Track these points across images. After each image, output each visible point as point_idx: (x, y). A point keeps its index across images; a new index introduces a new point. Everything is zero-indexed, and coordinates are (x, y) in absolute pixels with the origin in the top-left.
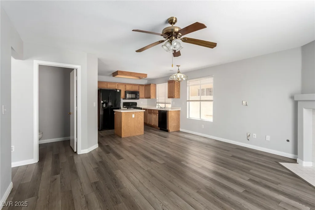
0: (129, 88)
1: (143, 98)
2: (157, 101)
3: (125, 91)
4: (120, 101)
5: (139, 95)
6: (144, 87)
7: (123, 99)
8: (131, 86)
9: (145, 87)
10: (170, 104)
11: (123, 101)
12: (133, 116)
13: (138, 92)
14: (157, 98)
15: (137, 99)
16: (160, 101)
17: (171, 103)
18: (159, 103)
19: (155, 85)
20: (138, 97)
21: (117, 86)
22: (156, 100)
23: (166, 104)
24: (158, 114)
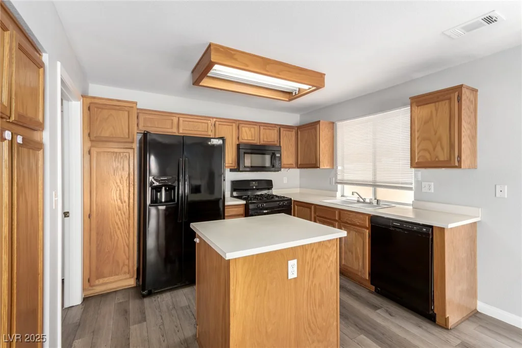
0: (248, 136)
1: (289, 168)
2: (339, 177)
3: (238, 146)
4: (221, 175)
5: (280, 158)
6: (293, 133)
7: (231, 170)
8: (257, 127)
9: (297, 134)
10: (410, 189)
11: (230, 176)
12: (293, 272)
13: (279, 149)
14: (339, 168)
15: (275, 171)
16: (348, 177)
17: (413, 186)
18: (343, 183)
19: (332, 125)
20: (277, 164)
21: (211, 128)
22: (336, 174)
23: (379, 190)
24: (367, 232)
